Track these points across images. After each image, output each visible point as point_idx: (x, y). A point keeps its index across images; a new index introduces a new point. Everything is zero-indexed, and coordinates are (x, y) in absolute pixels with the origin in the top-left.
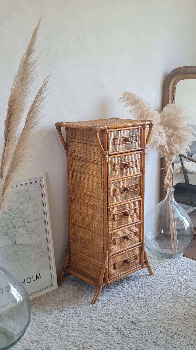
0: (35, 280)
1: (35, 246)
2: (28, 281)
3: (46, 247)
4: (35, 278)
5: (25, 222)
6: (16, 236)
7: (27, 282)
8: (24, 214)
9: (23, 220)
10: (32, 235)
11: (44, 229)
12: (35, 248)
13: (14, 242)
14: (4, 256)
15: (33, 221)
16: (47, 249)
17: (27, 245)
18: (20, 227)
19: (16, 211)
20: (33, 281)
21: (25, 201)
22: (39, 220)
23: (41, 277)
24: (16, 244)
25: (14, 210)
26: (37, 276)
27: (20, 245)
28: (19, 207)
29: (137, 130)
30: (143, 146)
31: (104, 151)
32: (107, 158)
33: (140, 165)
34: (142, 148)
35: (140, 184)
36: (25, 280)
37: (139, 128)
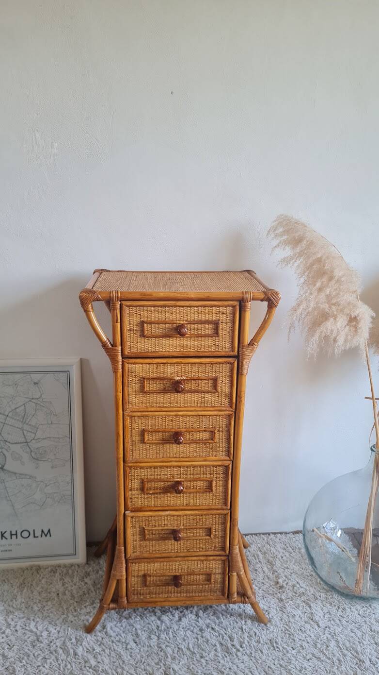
0: (37, 537)
1: (46, 482)
3: (69, 487)
4: (38, 533)
5: (26, 437)
6: (5, 456)
7: (21, 536)
8: (27, 424)
9: (23, 433)
10: (39, 462)
11: (68, 457)
12: (45, 485)
15: (44, 439)
16: (70, 492)
17: (28, 477)
18: (16, 443)
19: (10, 415)
20: (34, 537)
21: (30, 401)
22: (58, 439)
23: (51, 535)
24: (5, 470)
25: (6, 413)
26: (42, 531)
27: (12, 472)
28: (17, 410)
29: (219, 310)
30: (240, 349)
31: (111, 346)
32: (120, 363)
33: (227, 390)
34: (236, 353)
35: (229, 431)
36: (16, 532)
37: (229, 306)
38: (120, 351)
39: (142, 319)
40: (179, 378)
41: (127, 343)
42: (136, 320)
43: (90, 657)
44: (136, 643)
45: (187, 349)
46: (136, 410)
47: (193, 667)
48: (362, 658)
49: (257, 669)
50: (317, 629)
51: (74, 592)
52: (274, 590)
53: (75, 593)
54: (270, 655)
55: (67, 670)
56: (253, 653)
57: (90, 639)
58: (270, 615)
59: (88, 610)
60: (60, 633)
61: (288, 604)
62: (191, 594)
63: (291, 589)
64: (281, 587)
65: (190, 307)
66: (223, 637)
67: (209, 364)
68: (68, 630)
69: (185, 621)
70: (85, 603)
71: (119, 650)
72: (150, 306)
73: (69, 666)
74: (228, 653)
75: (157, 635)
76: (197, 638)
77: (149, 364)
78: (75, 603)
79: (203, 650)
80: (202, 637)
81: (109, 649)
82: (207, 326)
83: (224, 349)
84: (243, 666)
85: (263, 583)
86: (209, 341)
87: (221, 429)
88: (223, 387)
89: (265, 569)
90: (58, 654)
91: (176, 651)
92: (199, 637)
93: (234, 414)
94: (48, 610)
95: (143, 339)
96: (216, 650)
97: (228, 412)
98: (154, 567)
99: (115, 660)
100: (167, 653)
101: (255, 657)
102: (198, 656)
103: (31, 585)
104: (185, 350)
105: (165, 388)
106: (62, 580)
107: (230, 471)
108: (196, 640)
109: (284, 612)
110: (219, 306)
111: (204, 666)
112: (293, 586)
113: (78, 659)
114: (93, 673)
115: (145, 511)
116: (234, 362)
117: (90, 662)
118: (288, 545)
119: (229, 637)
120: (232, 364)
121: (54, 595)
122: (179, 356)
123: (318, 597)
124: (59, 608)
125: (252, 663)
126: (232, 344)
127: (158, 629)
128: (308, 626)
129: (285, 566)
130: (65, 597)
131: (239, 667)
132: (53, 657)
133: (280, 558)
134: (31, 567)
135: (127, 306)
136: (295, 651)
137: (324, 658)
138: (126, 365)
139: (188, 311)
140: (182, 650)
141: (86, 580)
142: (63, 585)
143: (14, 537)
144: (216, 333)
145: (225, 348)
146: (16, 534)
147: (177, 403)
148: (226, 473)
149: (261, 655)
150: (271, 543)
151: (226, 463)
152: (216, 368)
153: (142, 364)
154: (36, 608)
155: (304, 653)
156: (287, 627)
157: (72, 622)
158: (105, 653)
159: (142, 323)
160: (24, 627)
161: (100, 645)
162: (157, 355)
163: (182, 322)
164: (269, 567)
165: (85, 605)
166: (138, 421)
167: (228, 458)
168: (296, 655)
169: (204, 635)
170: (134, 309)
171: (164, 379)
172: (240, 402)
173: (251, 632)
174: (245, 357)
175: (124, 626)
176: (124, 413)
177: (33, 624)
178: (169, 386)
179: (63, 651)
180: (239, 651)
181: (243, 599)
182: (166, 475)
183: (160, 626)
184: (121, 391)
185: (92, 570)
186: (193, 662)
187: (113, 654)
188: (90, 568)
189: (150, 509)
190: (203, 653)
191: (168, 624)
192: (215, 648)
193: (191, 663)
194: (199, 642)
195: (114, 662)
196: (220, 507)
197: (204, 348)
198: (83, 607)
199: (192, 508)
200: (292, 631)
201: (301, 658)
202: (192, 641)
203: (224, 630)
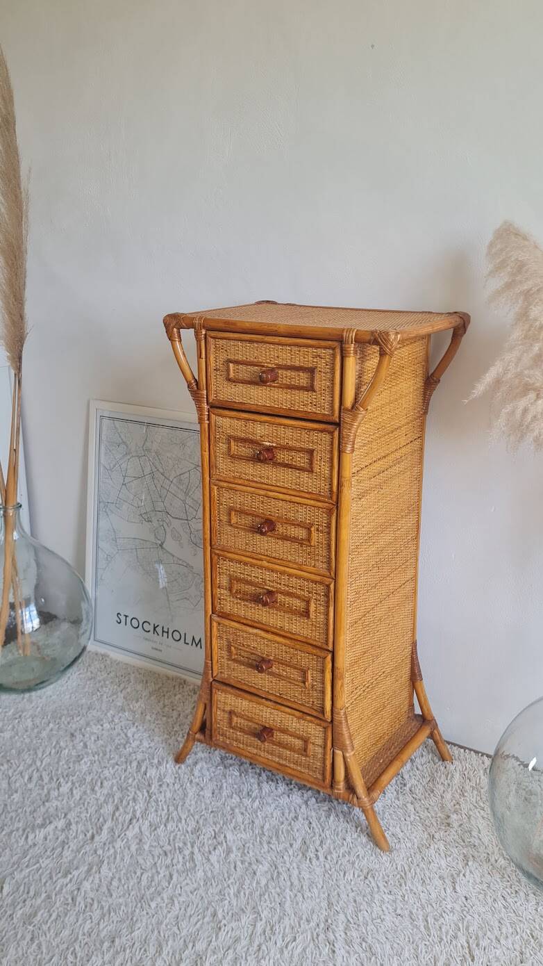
0: (188, 644)
2: (179, 638)
4: (189, 640)
5: (188, 513)
6: (166, 532)
7: (175, 640)
8: (190, 497)
10: (198, 548)
13: (160, 542)
14: (137, 557)
17: (185, 564)
18: (177, 518)
20: (185, 642)
21: (195, 468)
23: (202, 647)
24: (164, 549)
25: (171, 479)
26: (193, 639)
27: (170, 554)
28: (182, 476)
29: (317, 352)
30: (341, 413)
31: (196, 389)
32: (206, 413)
33: (326, 471)
34: (337, 418)
35: (329, 533)
36: (168, 629)
37: (327, 348)
38: (205, 396)
39: (228, 357)
40: (268, 444)
41: (213, 388)
42: (223, 357)
44: (213, 793)
45: (278, 405)
46: (222, 478)
47: (249, 847)
48: (476, 952)
50: (448, 891)
52: (435, 823)
54: (352, 883)
57: (171, 768)
58: (398, 845)
60: (150, 749)
61: (437, 846)
62: (284, 762)
65: (283, 345)
67: (305, 429)
69: (284, 801)
72: (237, 340)
74: (303, 854)
77: (238, 419)
81: (181, 786)
82: (301, 374)
83: (322, 411)
84: (308, 876)
85: (428, 809)
86: (304, 396)
87: (320, 528)
88: (321, 467)
89: (448, 796)
92: (286, 823)
93: (335, 509)
94: (157, 724)
95: (229, 383)
96: (291, 844)
97: (327, 505)
98: (243, 705)
99: (176, 798)
101: (330, 876)
103: (164, 696)
104: (276, 406)
105: (255, 455)
107: (332, 594)
108: (279, 823)
109: (421, 852)
110: (315, 347)
111: (262, 852)
113: (144, 779)
115: (235, 621)
116: (334, 432)
119: (321, 841)
120: (331, 433)
121: (175, 714)
122: (268, 412)
123: (493, 860)
124: (170, 727)
125: (321, 880)
126: (333, 406)
128: (438, 882)
131: (300, 874)
132: (124, 767)
134: (177, 678)
135: (212, 337)
136: (390, 897)
137: (421, 924)
138: (213, 416)
139: (280, 350)
140: (254, 824)
143: (165, 634)
144: (312, 386)
145: (323, 409)
146: (168, 632)
147: (268, 479)
148: (327, 596)
151: (327, 581)
152: (315, 436)
153: (230, 417)
154: (148, 717)
158: (174, 787)
159: (230, 361)
160: (123, 728)
161: (175, 778)
162: (243, 407)
163: (270, 366)
166: (226, 495)
167: (328, 574)
168: (387, 901)
169: (293, 824)
170: (220, 342)
171: (252, 442)
172: (340, 491)
174: (346, 426)
175: (216, 773)
176: (211, 480)
177: (134, 729)
178: (259, 454)
179: (137, 766)
181: (351, 797)
182: (257, 578)
187: (180, 792)
189: (238, 619)
190: (274, 839)
192: (292, 842)
193: (252, 841)
194: (281, 827)
196: (320, 644)
197: (299, 406)
199: (285, 634)
200: (409, 875)
201: (389, 907)
202: (274, 822)
203: (321, 830)
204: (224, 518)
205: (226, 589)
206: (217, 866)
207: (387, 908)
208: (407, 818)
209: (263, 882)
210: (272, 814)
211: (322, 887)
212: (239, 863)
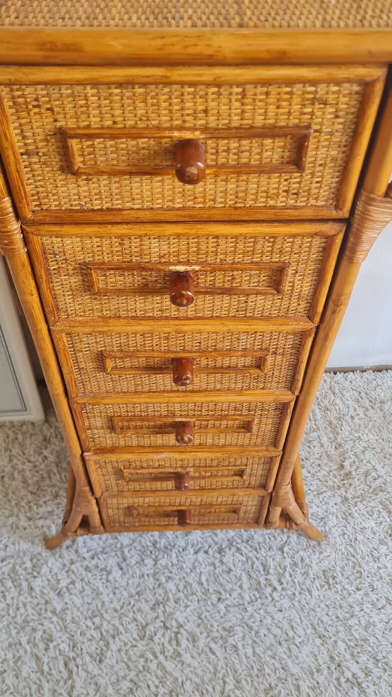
29: (316, 92)
30: (360, 206)
32: (18, 237)
33: (306, 288)
34: (345, 213)
35: (297, 354)
37: (349, 81)
38: (11, 210)
39: (58, 124)
40: (181, 268)
41: (28, 189)
42: (41, 124)
43: (52, 595)
44: (121, 569)
45: (205, 202)
46: (78, 323)
47: (206, 617)
49: (301, 622)
51: (28, 474)
52: (336, 480)
53: (30, 476)
54: (322, 597)
55: (19, 616)
56: (297, 594)
57: (53, 564)
58: (327, 528)
59: (50, 509)
60: (8, 549)
61: (356, 508)
62: (206, 522)
63: (362, 479)
64: (348, 475)
66: (254, 564)
67: (266, 236)
68: (19, 544)
70: (44, 496)
71: (96, 584)
72: (82, 83)
73: (22, 610)
74: (259, 592)
75: (154, 557)
76: (214, 564)
78: (29, 494)
79: (222, 585)
80: (221, 562)
82: (268, 142)
83: (313, 202)
84: (281, 617)
85: (319, 466)
86: (272, 182)
87: (280, 351)
88: (298, 283)
89: (325, 440)
90: (6, 588)
91: (181, 587)
92: (217, 563)
93: (314, 331)
95: (71, 178)
96: (241, 587)
97: (301, 327)
99: (90, 601)
100: (168, 590)
101: (299, 601)
102: (214, 598)
104: (199, 205)
105: (146, 285)
106: (9, 451)
107: (291, 409)
108: (212, 568)
109: (349, 523)
110: (314, 83)
112: (367, 474)
113: (36, 597)
114: (57, 622)
116: (334, 234)
117: (52, 603)
118: (363, 394)
119: (262, 564)
122: (180, 219)
124: (5, 503)
125: (295, 612)
126: (338, 190)
127: (155, 546)
129: (357, 435)
130: (14, 483)
131: (274, 619)
133: (350, 420)
136: (361, 592)
138: (36, 240)
139: (211, 97)
140: (191, 585)
141: (46, 452)
142: (10, 461)
144: (297, 161)
145: (317, 199)
148: (281, 411)
149: (309, 597)
150: (337, 391)
151: (285, 399)
153: (79, 236)
155: (373, 597)
156: (351, 549)
157: (25, 529)
158: (75, 588)
159: (63, 134)
161: (67, 573)
163: (188, 135)
164: (332, 436)
165: (44, 500)
166: (88, 339)
167: (290, 392)
168: (362, 599)
169: (224, 560)
170: (29, 90)
171: (141, 268)
172: (334, 312)
173: (296, 557)
174: (369, 224)
176: (51, 327)
178: (156, 281)
179: (13, 582)
180: (275, 589)
181: (288, 524)
182: (159, 411)
183: (158, 540)
184: (35, 291)
185: (54, 434)
186: (207, 607)
187: (87, 590)
188: (52, 430)
190: (223, 592)
191: (171, 539)
192: (239, 583)
193: (203, 609)
194: (217, 571)
195: (88, 603)
197: (255, 200)
198: (41, 502)
200: (358, 557)
201: (368, 606)
202: (206, 570)
203: (255, 553)
204: (90, 365)
205: (102, 428)
206: (195, 663)
207: (367, 608)
208: (312, 489)
209: (250, 651)
210: (196, 560)
211: (300, 619)
212: (213, 645)
